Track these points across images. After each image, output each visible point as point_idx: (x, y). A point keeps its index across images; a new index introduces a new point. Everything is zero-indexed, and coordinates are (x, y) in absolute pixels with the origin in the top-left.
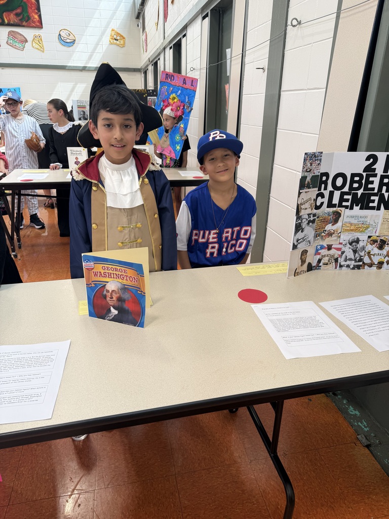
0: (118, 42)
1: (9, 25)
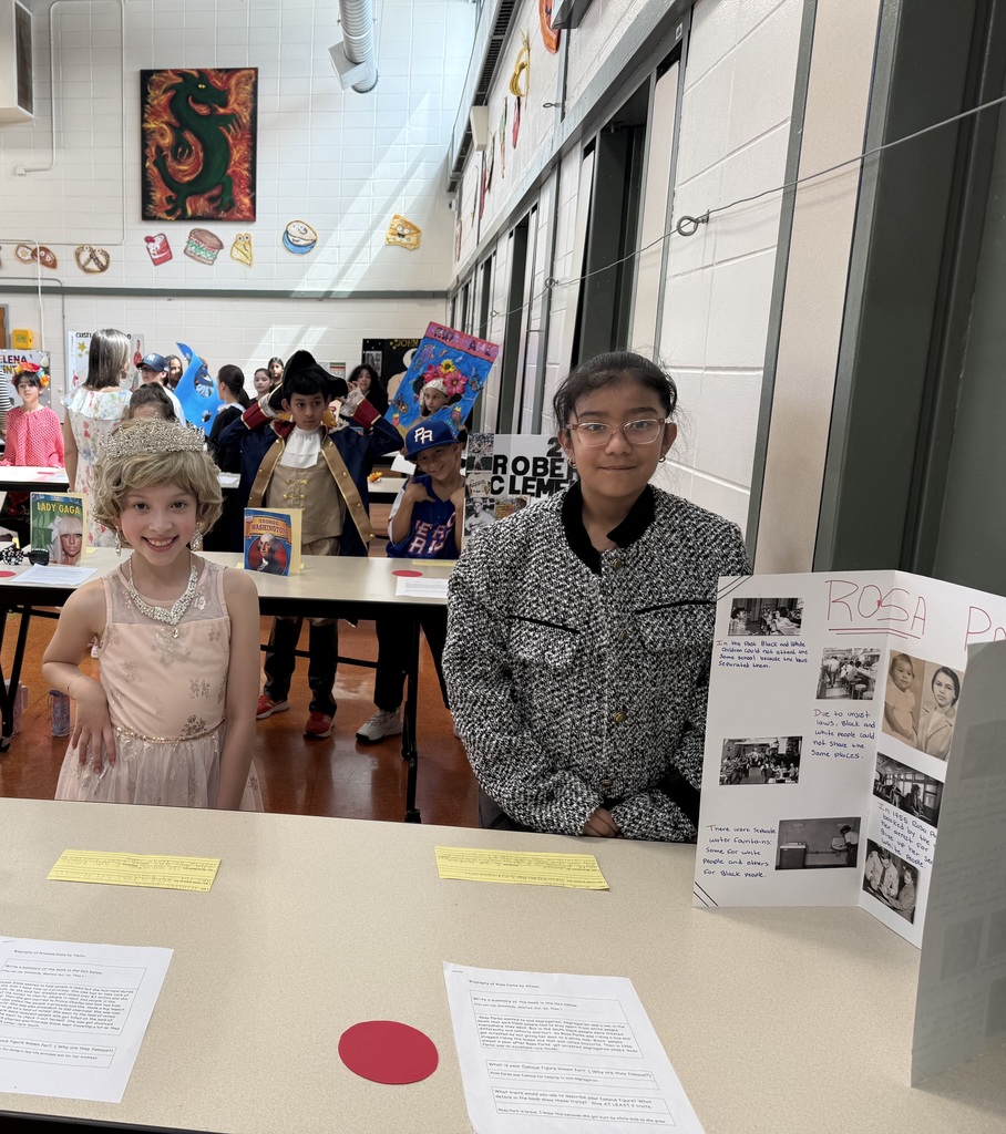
0: (404, 240)
1: (194, 218)
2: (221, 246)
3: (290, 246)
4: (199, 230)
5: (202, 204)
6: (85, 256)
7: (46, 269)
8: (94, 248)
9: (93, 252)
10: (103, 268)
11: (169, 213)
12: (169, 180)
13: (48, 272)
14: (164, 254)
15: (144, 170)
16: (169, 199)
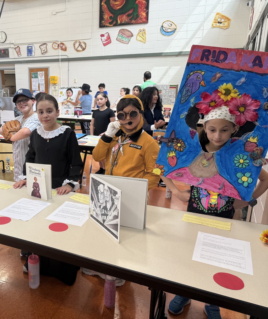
1: (121, 24)
2: (132, 35)
3: (164, 33)
4: (123, 30)
5: (125, 18)
6: (77, 45)
7: (63, 52)
8: (80, 41)
9: (80, 43)
10: (84, 49)
11: (110, 23)
12: (111, 9)
13: (63, 53)
14: (108, 41)
15: (101, 6)
16: (111, 17)
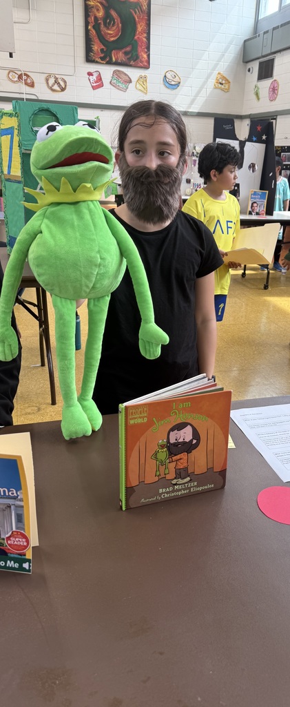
0: (223, 87)
1: (116, 64)
2: (130, 81)
3: (167, 84)
4: (118, 71)
5: (121, 56)
6: (52, 81)
7: (27, 88)
8: (57, 76)
9: (56, 79)
10: (63, 90)
11: (102, 59)
12: (102, 39)
13: (29, 90)
14: (99, 83)
15: (87, 32)
16: (102, 50)
